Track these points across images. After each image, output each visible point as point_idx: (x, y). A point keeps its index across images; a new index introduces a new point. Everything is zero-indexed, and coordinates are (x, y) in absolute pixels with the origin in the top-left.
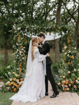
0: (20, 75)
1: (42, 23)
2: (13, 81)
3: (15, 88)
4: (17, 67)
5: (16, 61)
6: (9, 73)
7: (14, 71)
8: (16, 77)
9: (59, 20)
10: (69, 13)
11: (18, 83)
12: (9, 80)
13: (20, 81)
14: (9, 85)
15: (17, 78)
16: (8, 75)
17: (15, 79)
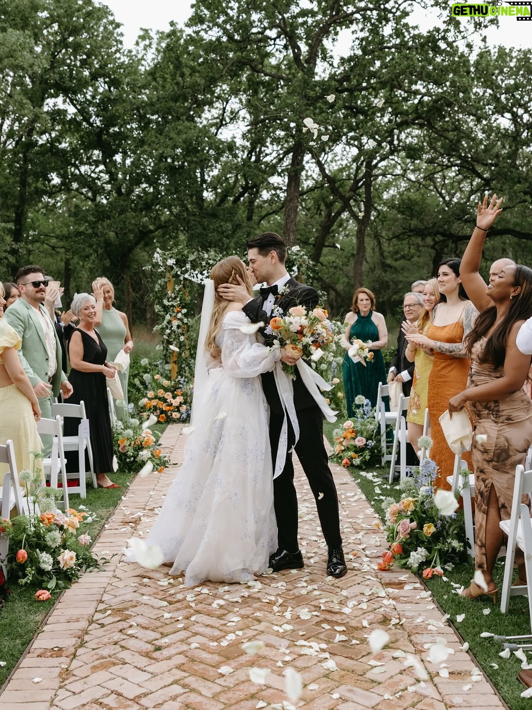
0: (173, 382)
1: (234, 231)
2: (156, 397)
3: (164, 415)
4: (167, 363)
5: (162, 347)
6: (147, 377)
7: (158, 373)
8: (163, 387)
9: (292, 216)
10: (334, 190)
11: (168, 401)
12: (145, 396)
13: (174, 397)
14: (148, 407)
15: (166, 390)
16: (143, 383)
17: (161, 392)
